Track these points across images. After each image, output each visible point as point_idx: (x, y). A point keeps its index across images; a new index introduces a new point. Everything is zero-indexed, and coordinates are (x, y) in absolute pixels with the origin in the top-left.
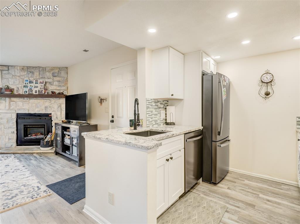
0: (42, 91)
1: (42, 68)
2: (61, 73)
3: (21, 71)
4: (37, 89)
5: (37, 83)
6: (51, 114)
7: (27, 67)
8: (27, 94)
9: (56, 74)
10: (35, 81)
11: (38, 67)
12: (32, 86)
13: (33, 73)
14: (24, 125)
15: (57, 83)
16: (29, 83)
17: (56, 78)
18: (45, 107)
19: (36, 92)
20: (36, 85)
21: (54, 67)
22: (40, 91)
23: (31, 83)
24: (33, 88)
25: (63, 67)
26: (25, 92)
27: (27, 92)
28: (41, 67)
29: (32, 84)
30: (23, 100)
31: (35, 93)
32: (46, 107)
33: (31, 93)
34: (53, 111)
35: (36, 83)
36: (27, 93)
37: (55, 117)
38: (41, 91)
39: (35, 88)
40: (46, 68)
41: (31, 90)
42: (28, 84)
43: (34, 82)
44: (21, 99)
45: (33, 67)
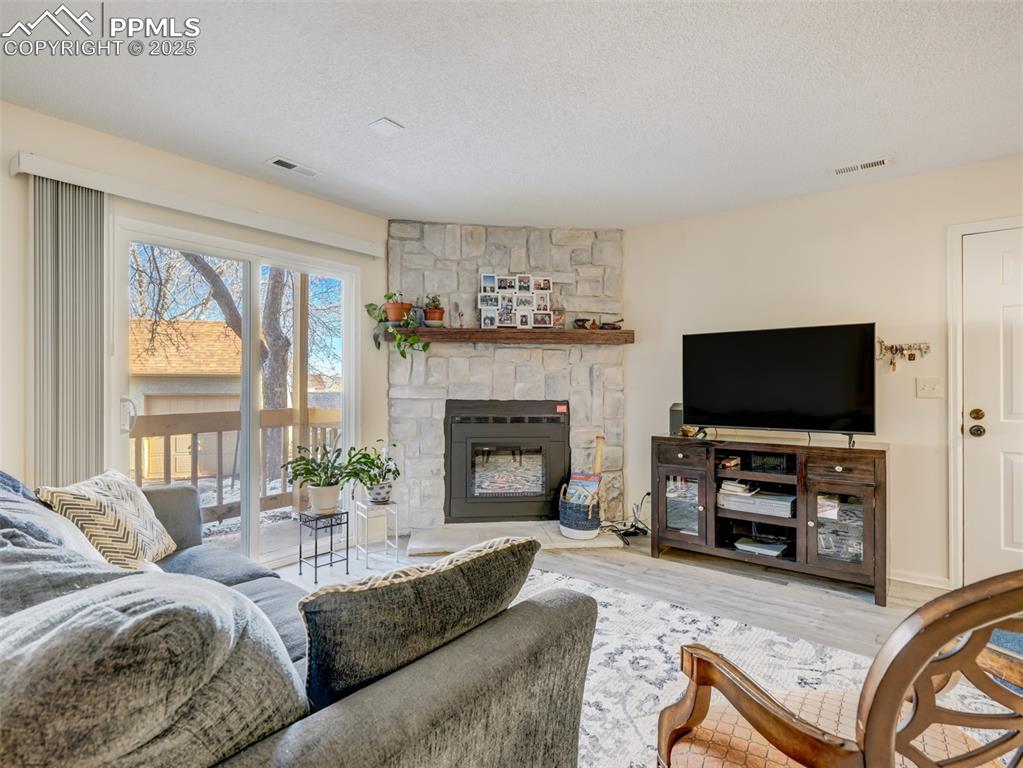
0: (547, 318)
1: (537, 233)
2: (601, 251)
3: (467, 241)
4: (528, 311)
5: (527, 288)
6: (566, 403)
7: (486, 228)
8: (492, 327)
9: (585, 257)
10: (520, 281)
11: (525, 227)
12: (510, 300)
13: (506, 250)
14: (474, 445)
15: (587, 286)
16: (499, 288)
17: (584, 268)
18: (547, 378)
19: (526, 323)
20: (524, 295)
21: (578, 230)
22: (539, 317)
23: (505, 288)
24: (515, 307)
25: (610, 231)
26: (488, 321)
27: (492, 320)
28: (535, 229)
29: (508, 293)
30: (472, 350)
31: (522, 323)
32: (549, 379)
33: (507, 324)
34: (576, 392)
35: (521, 288)
36: (492, 324)
37: (582, 415)
38: (543, 319)
39: (522, 307)
40: (555, 231)
41: (508, 312)
42: (497, 289)
43: (517, 285)
44: (467, 349)
45: (507, 229)
